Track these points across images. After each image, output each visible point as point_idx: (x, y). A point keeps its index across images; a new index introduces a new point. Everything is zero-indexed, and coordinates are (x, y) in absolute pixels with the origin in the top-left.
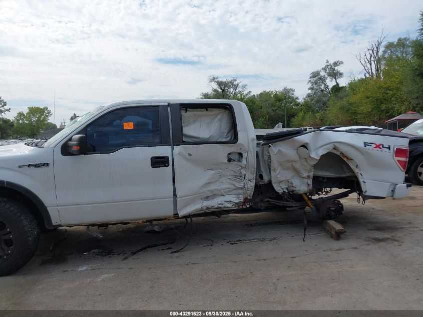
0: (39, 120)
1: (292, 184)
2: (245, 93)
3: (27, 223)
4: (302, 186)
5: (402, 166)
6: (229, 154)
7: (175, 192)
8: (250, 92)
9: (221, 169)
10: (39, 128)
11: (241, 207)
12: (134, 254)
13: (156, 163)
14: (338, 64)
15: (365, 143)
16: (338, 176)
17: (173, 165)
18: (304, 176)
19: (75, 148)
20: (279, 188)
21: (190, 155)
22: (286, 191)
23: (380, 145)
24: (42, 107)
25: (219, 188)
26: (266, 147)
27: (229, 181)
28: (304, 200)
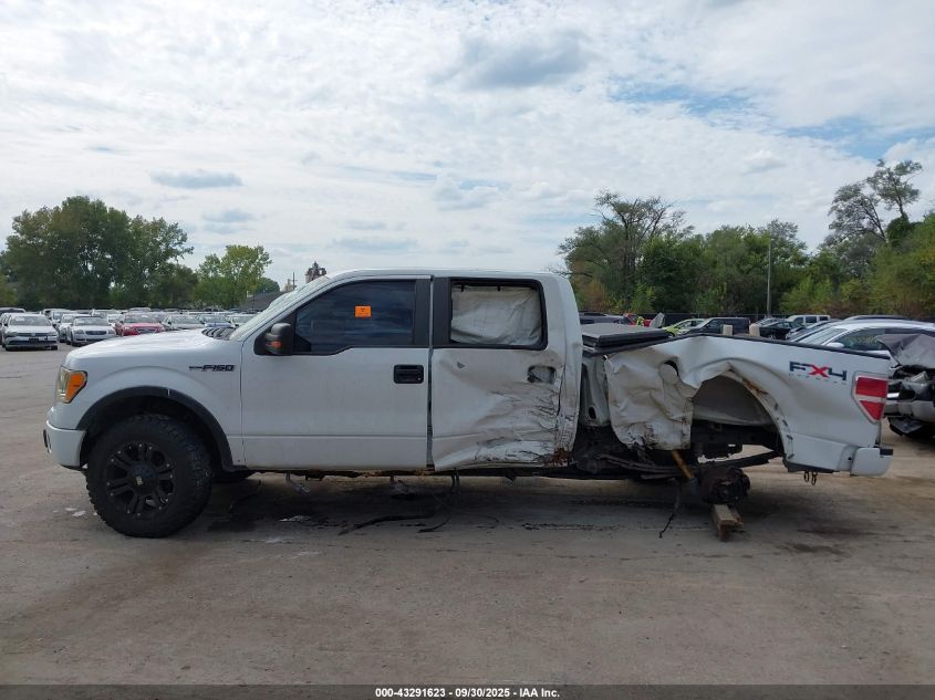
0: (244, 272)
1: (652, 430)
2: (680, 229)
3: (195, 458)
4: (671, 436)
5: (871, 414)
6: (531, 368)
7: (430, 426)
8: (690, 227)
9: (515, 393)
10: (243, 289)
11: (550, 465)
12: (359, 527)
13: (402, 375)
14: (909, 169)
15: (792, 363)
16: (745, 422)
17: (430, 381)
18: (674, 418)
19: (275, 345)
20: (626, 437)
21: (460, 365)
22: (641, 443)
23: (825, 369)
24: (252, 246)
25: (510, 426)
26: (600, 359)
27: (531, 416)
28: (676, 463)
